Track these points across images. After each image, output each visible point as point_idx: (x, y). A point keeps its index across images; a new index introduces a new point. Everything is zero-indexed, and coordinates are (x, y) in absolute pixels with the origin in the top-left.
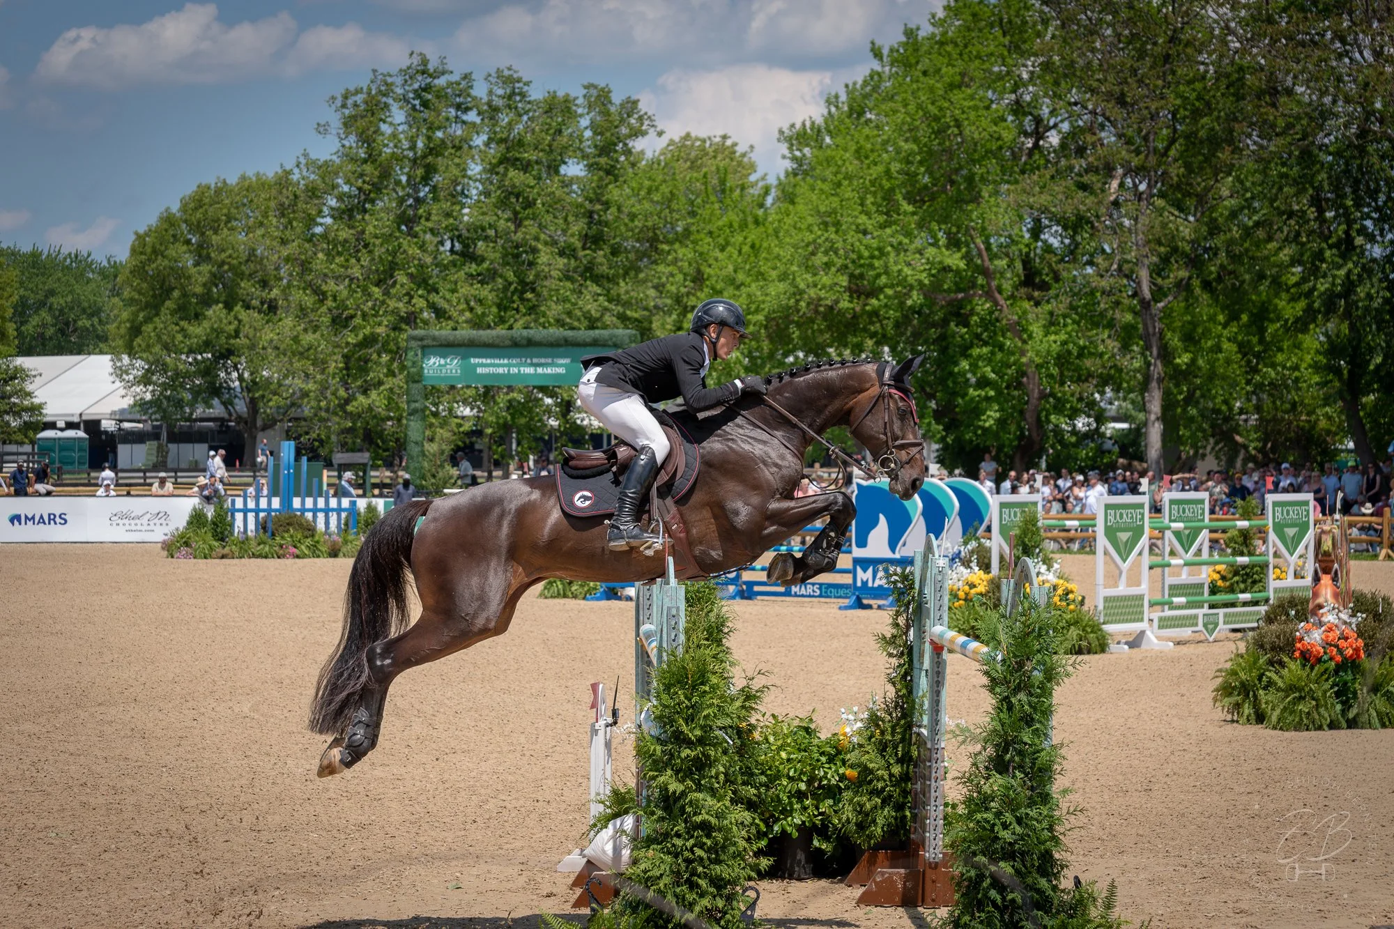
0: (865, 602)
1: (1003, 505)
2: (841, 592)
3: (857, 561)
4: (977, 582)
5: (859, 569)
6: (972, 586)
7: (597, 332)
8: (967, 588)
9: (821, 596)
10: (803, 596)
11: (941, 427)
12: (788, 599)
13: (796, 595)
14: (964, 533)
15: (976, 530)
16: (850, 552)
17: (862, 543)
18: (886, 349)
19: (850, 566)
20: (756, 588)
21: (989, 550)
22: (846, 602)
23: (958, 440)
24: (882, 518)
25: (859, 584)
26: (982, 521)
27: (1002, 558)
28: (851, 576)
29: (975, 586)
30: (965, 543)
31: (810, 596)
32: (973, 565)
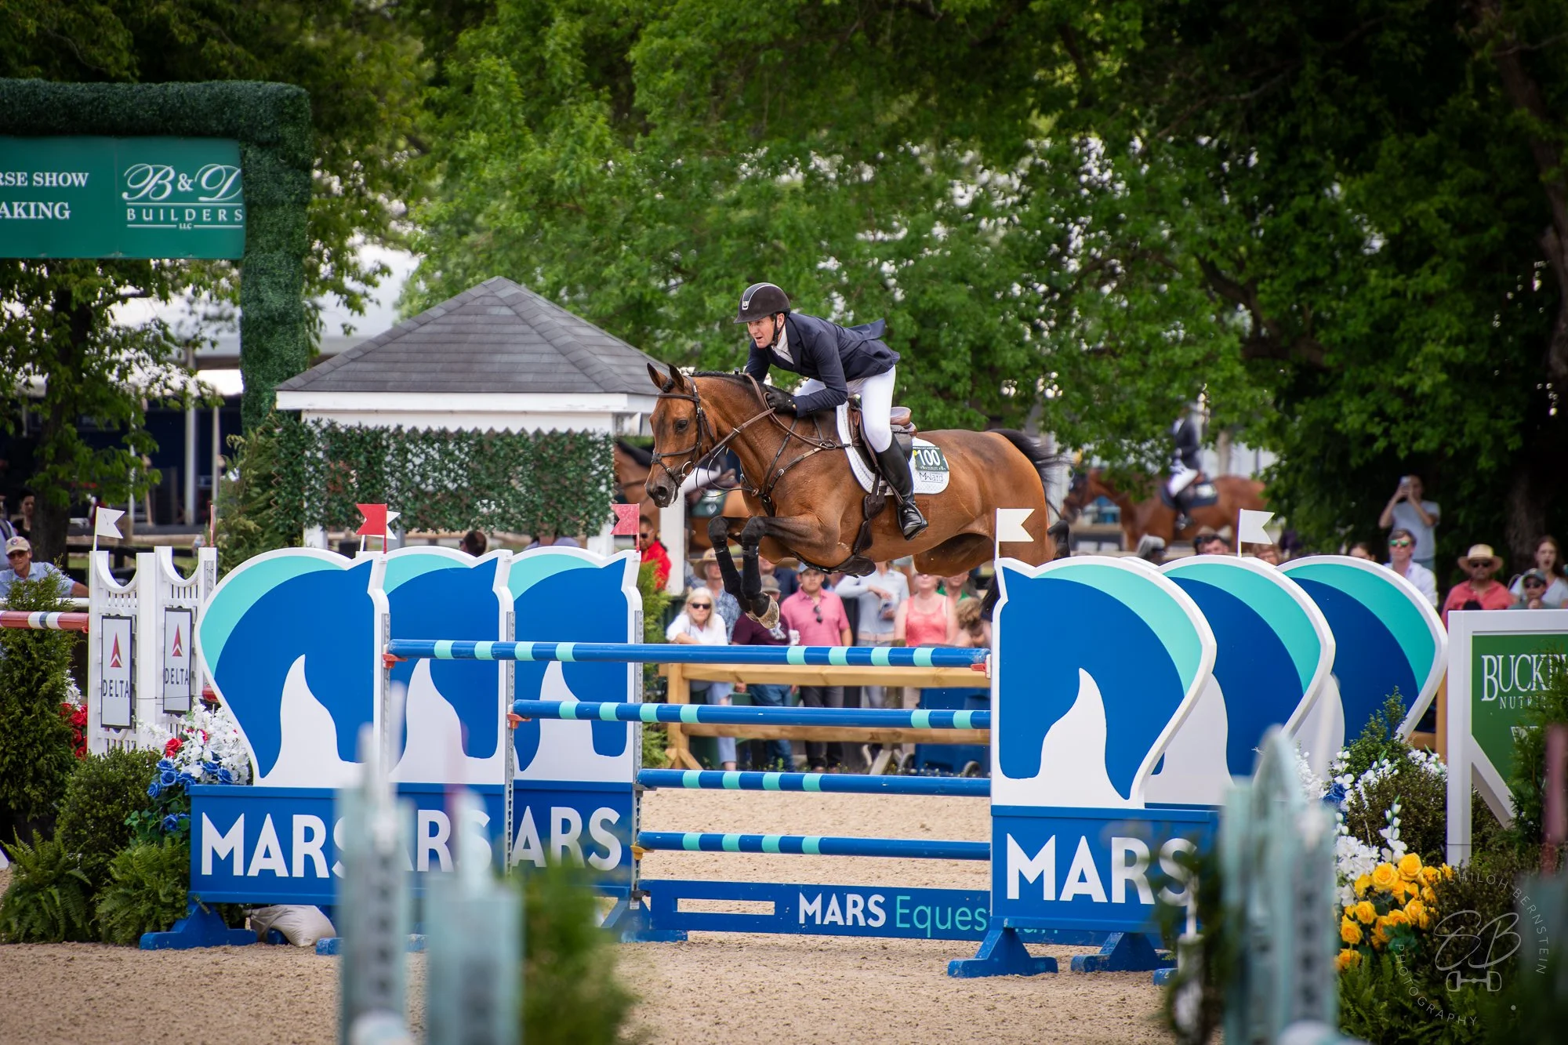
0: (1034, 950)
1: (1483, 644)
2: (960, 917)
3: (1006, 819)
4: (1401, 889)
5: (1013, 847)
6: (1385, 902)
7: (174, 87)
8: (1368, 907)
9: (889, 930)
10: (833, 929)
11: (1267, 395)
12: (785, 939)
13: (811, 927)
14: (1352, 733)
15: (1394, 722)
16: (985, 792)
17: (1024, 764)
18: (1096, 143)
19: (984, 834)
20: (685, 906)
21: (1437, 791)
22: (970, 950)
23: (1326, 432)
24: (1088, 686)
25: (1013, 892)
26: (1411, 694)
27: (1481, 812)
28: (987, 866)
29: (1396, 905)
30: (1358, 766)
31: (855, 930)
32: (1390, 834)
